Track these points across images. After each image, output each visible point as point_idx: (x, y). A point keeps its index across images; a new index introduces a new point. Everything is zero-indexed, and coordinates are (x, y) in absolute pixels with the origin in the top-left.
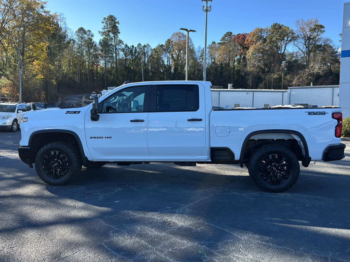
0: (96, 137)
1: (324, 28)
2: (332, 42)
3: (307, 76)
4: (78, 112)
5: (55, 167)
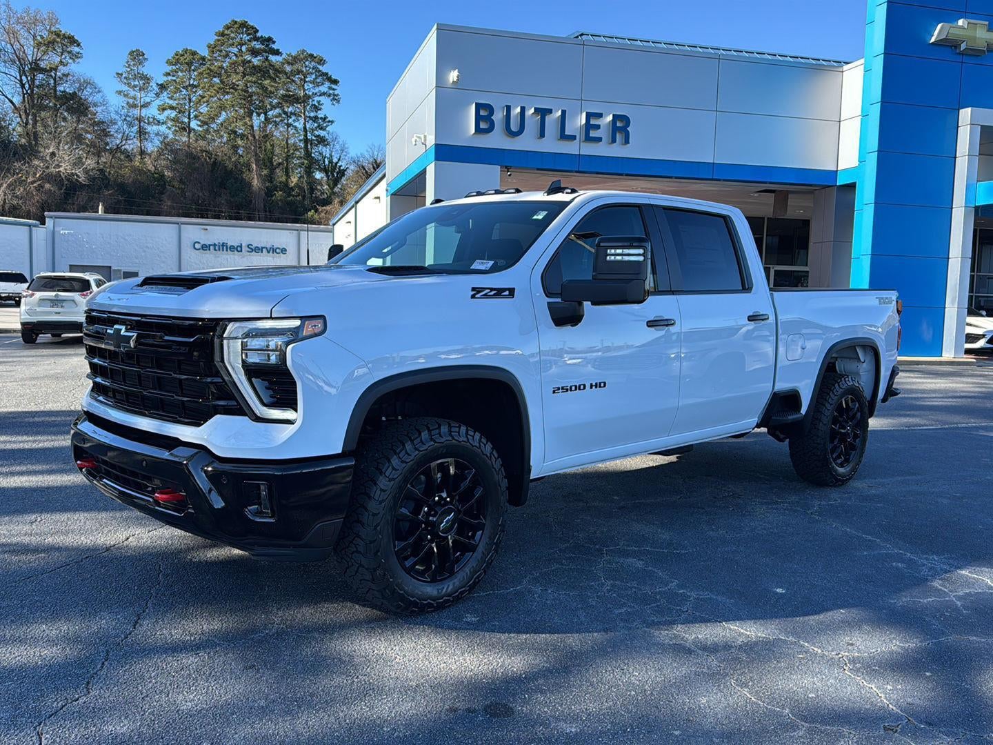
0: (569, 388)
1: (79, 45)
2: (99, 92)
3: (39, 182)
4: (507, 293)
5: (447, 530)
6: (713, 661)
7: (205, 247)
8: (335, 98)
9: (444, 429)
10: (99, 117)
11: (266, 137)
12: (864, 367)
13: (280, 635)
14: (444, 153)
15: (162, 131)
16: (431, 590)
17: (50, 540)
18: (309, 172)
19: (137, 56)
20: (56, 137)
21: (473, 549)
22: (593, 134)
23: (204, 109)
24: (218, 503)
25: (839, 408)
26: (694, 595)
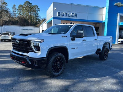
1: (7, 4)
2: (10, 10)
3: (2, 21)
4: (66, 36)
5: (58, 66)
6: (93, 83)
7: (23, 29)
8: (39, 11)
9: (58, 54)
10: (10, 13)
11: (31, 16)
12: (108, 46)
13: (38, 80)
14: (54, 18)
15: (18, 15)
16: (56, 74)
17: (7, 67)
18: (36, 20)
19: (15, 5)
20: (4, 15)
21: (61, 69)
22: (73, 16)
23: (23, 12)
24: (30, 63)
25: (105, 51)
26: (89, 74)
